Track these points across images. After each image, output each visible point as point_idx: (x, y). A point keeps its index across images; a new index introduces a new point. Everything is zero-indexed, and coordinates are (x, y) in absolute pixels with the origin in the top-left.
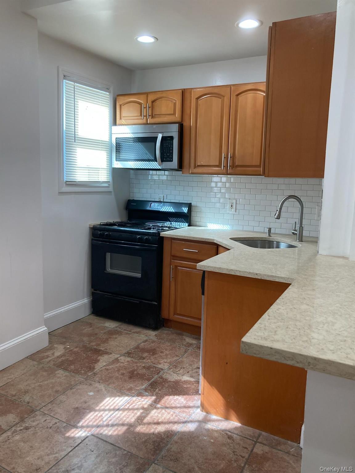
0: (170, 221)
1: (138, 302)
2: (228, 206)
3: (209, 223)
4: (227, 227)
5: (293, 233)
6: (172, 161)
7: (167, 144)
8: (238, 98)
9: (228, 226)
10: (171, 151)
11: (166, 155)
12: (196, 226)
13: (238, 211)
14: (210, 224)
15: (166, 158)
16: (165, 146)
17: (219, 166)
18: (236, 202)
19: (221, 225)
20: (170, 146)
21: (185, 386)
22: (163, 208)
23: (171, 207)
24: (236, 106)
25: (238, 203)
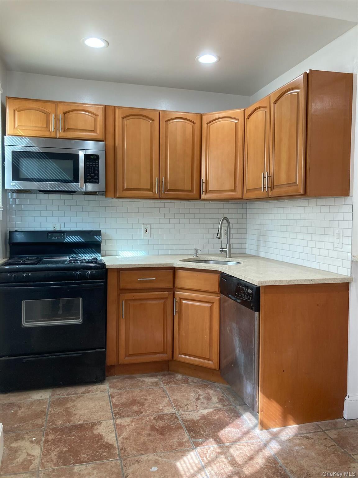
0: (75, 253)
1: (80, 354)
2: (143, 232)
3: (121, 251)
4: (142, 254)
5: (222, 251)
6: (98, 182)
7: (91, 163)
8: (168, 124)
9: (143, 252)
10: (97, 172)
11: (90, 175)
12: (105, 256)
13: (152, 235)
14: (123, 252)
15: (90, 179)
16: (88, 165)
17: (151, 190)
18: (151, 227)
19: (136, 252)
20: (94, 166)
21: (216, 418)
22: (67, 238)
23: (79, 237)
24: (166, 132)
25: (152, 227)
